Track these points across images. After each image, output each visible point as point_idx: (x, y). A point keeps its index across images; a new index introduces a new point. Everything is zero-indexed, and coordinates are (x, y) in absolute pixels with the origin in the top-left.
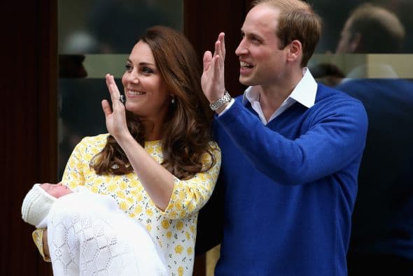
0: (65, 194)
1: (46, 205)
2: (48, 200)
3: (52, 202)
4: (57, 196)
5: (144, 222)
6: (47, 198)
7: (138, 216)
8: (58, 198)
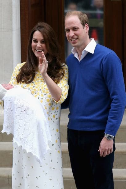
0: (11, 88)
1: (4, 93)
2: (4, 91)
3: (6, 92)
4: (8, 89)
5: (40, 99)
6: (4, 90)
7: (38, 96)
8: (8, 90)
